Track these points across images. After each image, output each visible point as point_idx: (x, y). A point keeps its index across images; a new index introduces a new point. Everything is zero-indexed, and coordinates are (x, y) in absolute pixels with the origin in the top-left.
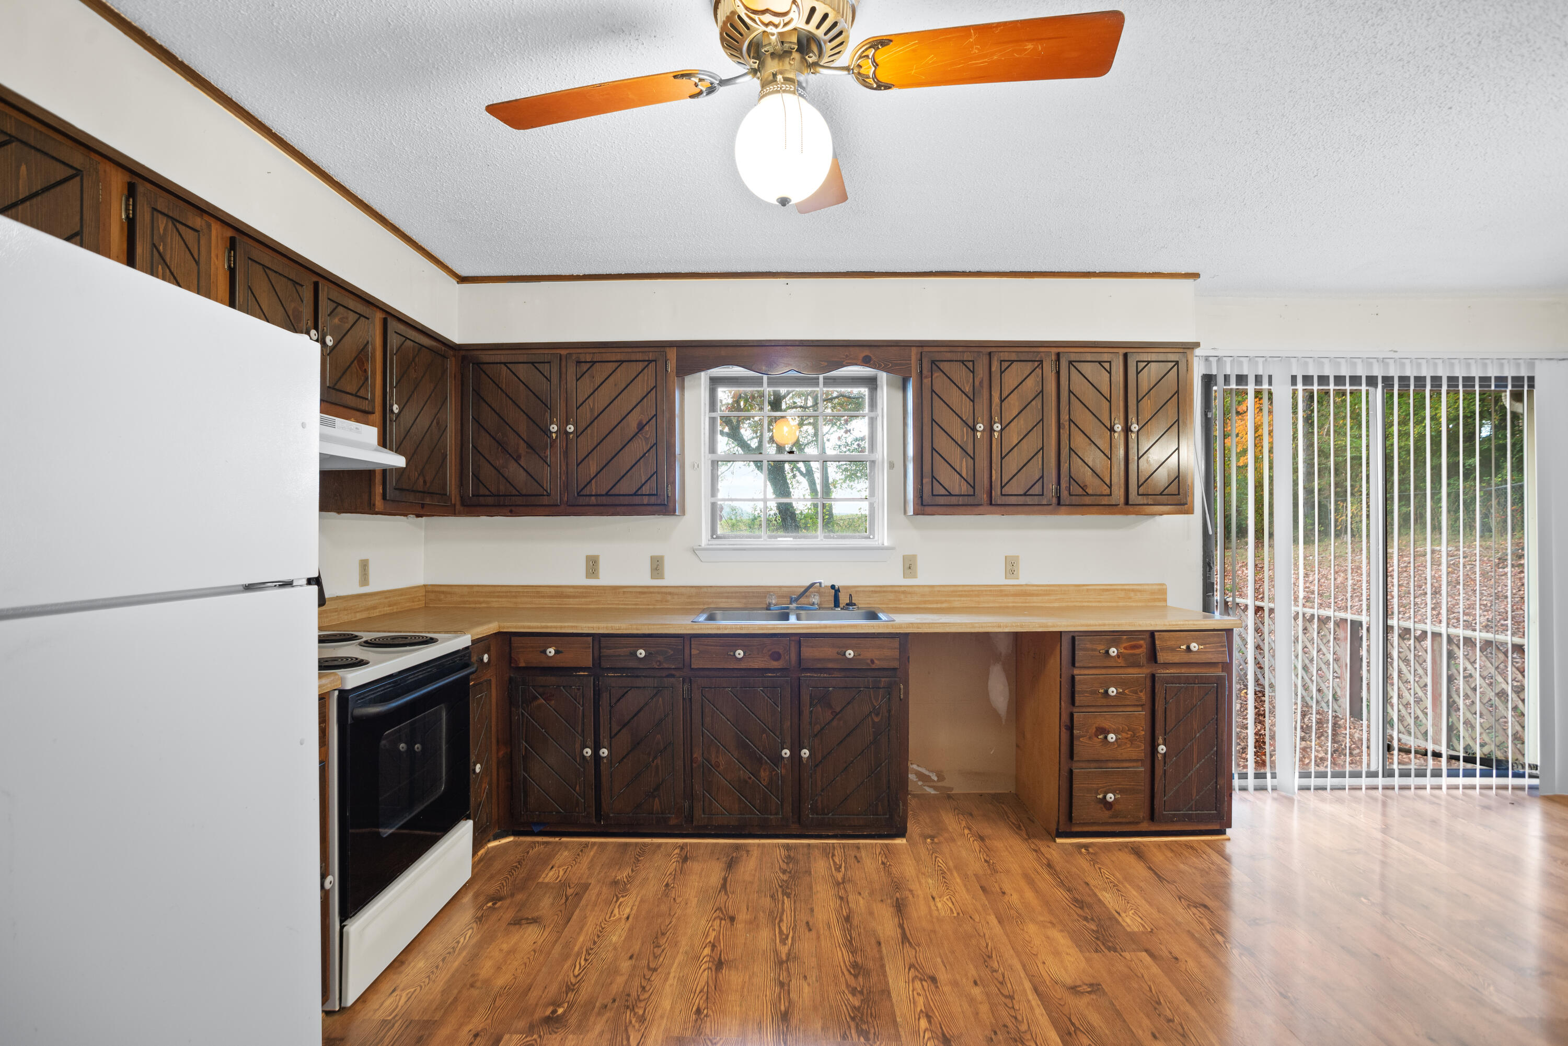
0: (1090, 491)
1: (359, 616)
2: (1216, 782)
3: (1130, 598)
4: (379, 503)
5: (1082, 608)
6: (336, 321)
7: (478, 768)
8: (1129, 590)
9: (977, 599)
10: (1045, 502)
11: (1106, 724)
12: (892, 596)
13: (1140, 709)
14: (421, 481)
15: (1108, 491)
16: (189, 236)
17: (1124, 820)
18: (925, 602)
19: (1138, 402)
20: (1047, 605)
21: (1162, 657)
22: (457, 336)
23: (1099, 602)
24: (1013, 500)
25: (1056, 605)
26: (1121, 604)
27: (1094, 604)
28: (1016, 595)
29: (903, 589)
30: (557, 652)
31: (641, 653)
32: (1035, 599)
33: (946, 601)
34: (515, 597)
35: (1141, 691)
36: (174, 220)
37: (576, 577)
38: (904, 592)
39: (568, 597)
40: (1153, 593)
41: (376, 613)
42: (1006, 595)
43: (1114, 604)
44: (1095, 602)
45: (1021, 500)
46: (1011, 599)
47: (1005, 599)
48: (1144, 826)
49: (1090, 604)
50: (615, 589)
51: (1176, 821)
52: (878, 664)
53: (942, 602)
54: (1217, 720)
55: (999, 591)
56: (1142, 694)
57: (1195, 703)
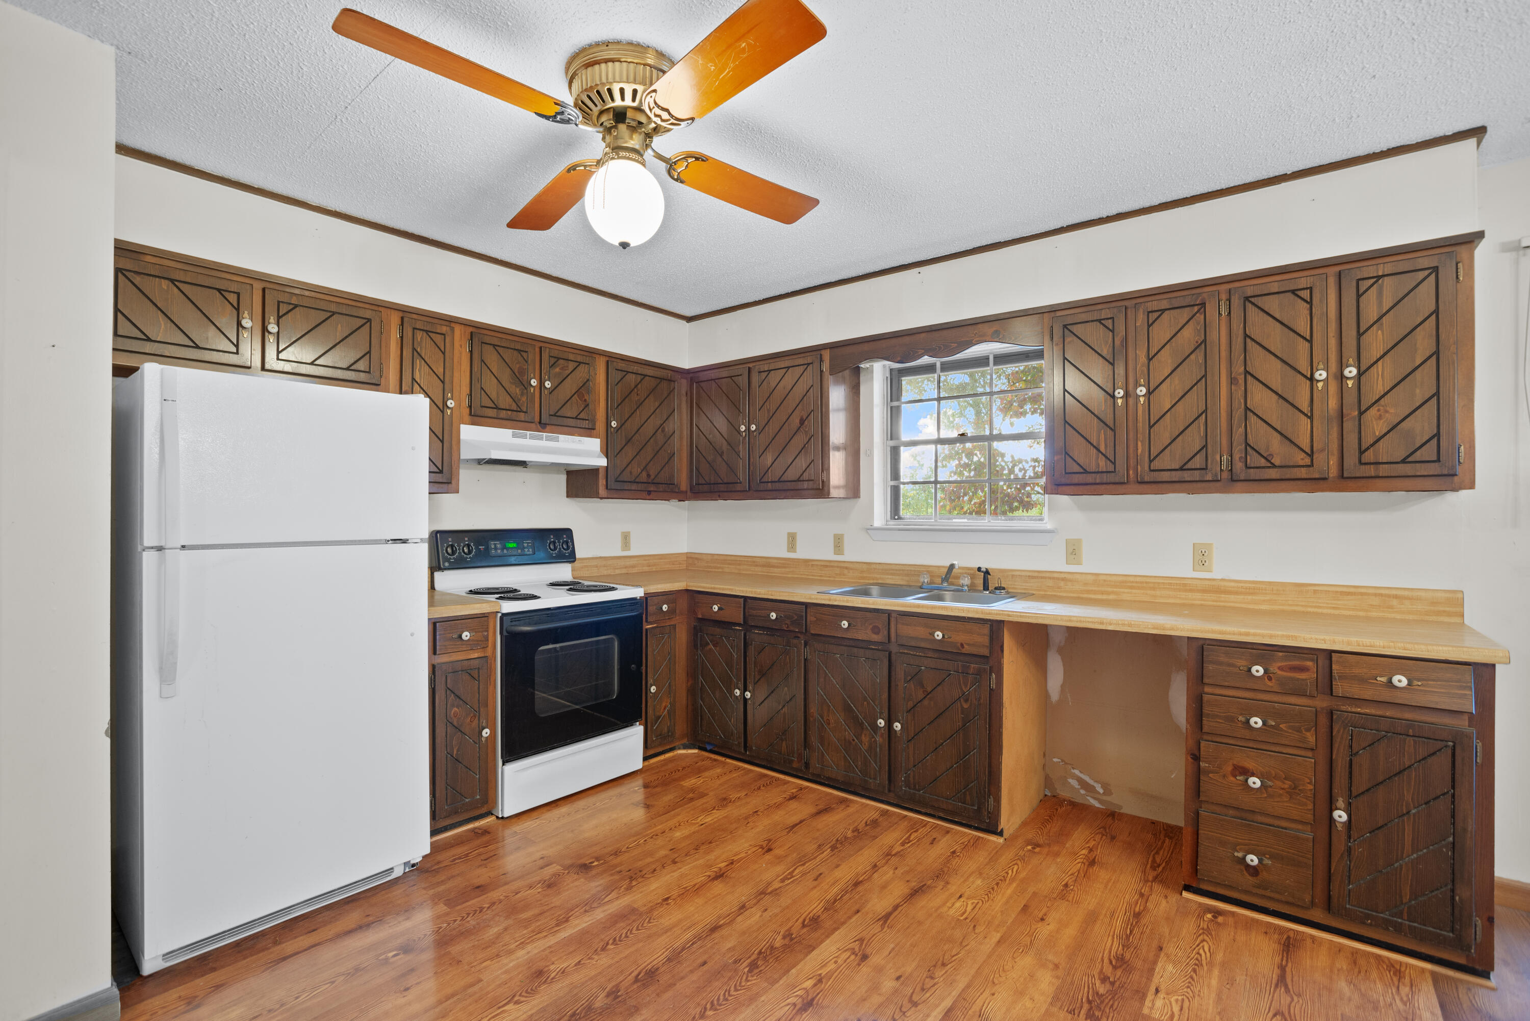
0: (1277, 461)
1: (618, 572)
2: (1453, 891)
4: (602, 491)
6: (557, 370)
7: (653, 689)
9: (1152, 592)
10: (1209, 477)
11: (1249, 764)
12: (1050, 583)
13: (1310, 754)
14: (644, 474)
15: (1307, 461)
16: (438, 339)
17: (1277, 896)
18: (1088, 592)
19: (1360, 335)
20: (1251, 606)
21: (1340, 688)
22: (686, 363)
23: (1334, 608)
24: (1165, 476)
25: (1263, 607)
26: (1374, 614)
27: (1325, 611)
28: (1204, 591)
29: (1063, 576)
30: (719, 609)
31: (773, 616)
32: (1232, 597)
33: (1113, 592)
34: (739, 565)
35: (1308, 730)
36: (427, 331)
37: (779, 551)
38: (1063, 579)
39: (774, 567)
40: (1434, 603)
41: (635, 570)
42: (1191, 591)
43: (1361, 614)
44: (1327, 608)
45: (1176, 476)
46: (1198, 595)
47: (1190, 595)
48: (1317, 915)
49: (1320, 611)
50: (806, 561)
51: (1371, 925)
52: (967, 649)
53: (1108, 593)
54: (1453, 796)
55: (1182, 585)
56: (1308, 734)
57: (1407, 764)
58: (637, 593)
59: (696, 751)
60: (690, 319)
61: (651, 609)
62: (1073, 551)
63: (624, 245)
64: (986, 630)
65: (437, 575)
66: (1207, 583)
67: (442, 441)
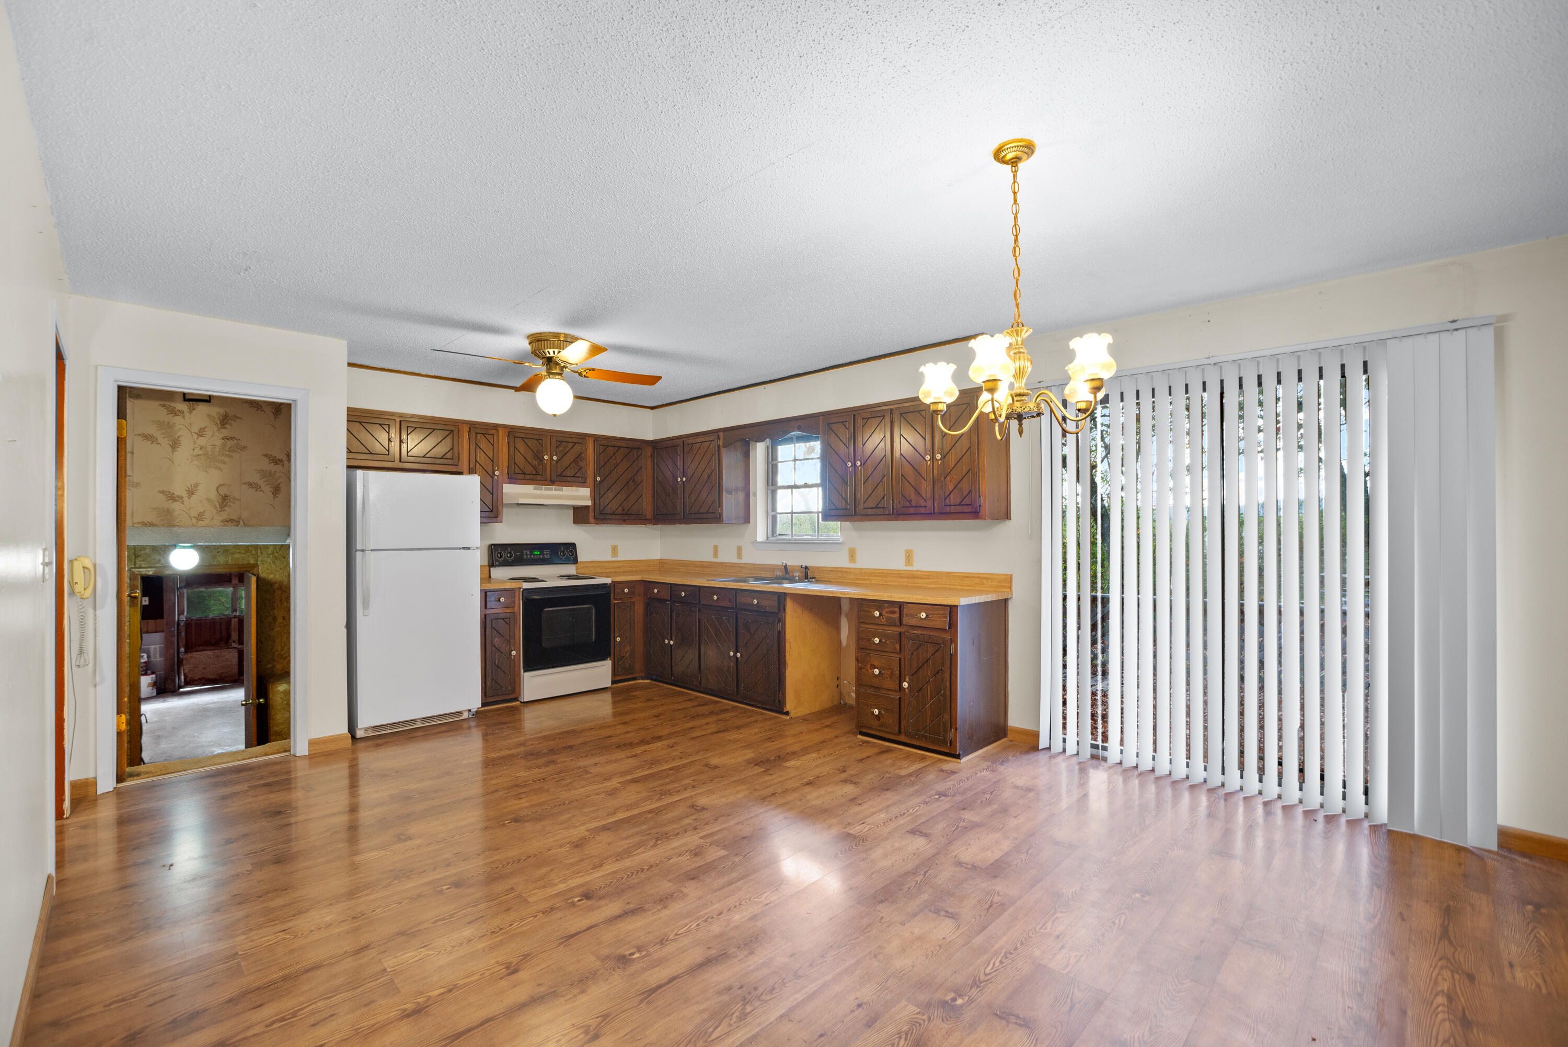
0: (915, 504)
1: (608, 570)
2: (943, 717)
3: (983, 584)
4: (591, 519)
5: (951, 589)
6: (561, 449)
7: (618, 639)
8: (983, 578)
9: (885, 579)
10: (887, 513)
11: (876, 663)
12: (841, 574)
13: (897, 655)
14: (620, 509)
15: (926, 504)
16: (489, 437)
17: (886, 730)
18: (858, 579)
19: (942, 438)
20: (927, 586)
21: (906, 620)
22: (650, 437)
23: (961, 585)
24: (870, 512)
25: (933, 586)
26: (977, 588)
28: (908, 578)
29: (845, 570)
30: (658, 591)
31: (683, 594)
32: (920, 581)
33: (868, 579)
34: (687, 566)
35: (896, 643)
36: (483, 434)
37: (709, 557)
38: (846, 572)
39: (706, 567)
41: (621, 570)
42: (903, 577)
43: (972, 588)
45: (874, 511)
46: (905, 580)
47: (902, 580)
48: (902, 738)
49: (955, 587)
50: (722, 564)
51: (917, 739)
52: (768, 609)
53: (866, 580)
54: (943, 670)
55: (898, 574)
56: (896, 645)
57: (929, 656)
58: (608, 581)
59: (649, 681)
60: (652, 408)
61: (617, 591)
62: (852, 555)
63: (555, 415)
64: (776, 598)
65: (492, 569)
66: (909, 572)
67: (492, 494)
